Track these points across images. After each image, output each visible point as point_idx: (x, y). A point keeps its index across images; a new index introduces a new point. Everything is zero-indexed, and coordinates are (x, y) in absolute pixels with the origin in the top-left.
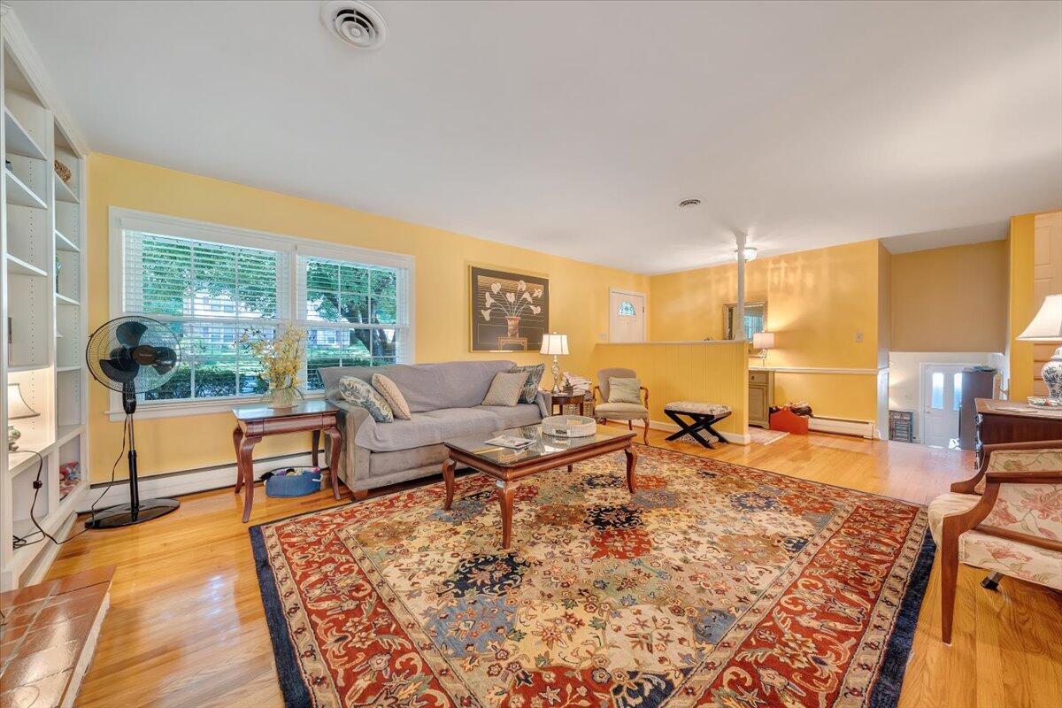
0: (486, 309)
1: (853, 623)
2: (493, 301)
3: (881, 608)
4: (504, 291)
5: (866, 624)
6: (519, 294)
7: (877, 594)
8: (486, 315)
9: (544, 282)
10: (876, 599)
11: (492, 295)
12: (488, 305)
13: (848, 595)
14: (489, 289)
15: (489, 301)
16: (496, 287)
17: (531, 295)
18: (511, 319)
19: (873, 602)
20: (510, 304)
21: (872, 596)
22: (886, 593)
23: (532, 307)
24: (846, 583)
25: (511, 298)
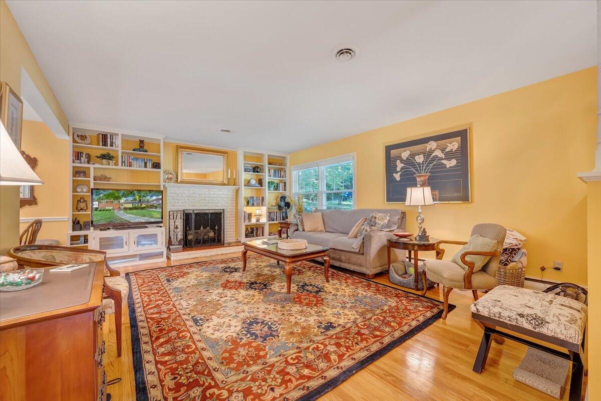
0: (397, 172)
1: (148, 309)
2: (403, 165)
3: (143, 318)
4: (413, 155)
5: (144, 311)
6: (428, 154)
7: (148, 322)
8: (397, 177)
9: (462, 134)
10: (147, 319)
11: (402, 161)
12: (398, 169)
13: (157, 315)
14: (399, 158)
15: (400, 165)
16: (405, 154)
17: (443, 150)
18: (419, 177)
19: (147, 318)
20: (419, 164)
21: (149, 320)
22: (145, 324)
23: (444, 162)
24: (161, 318)
25: (420, 159)
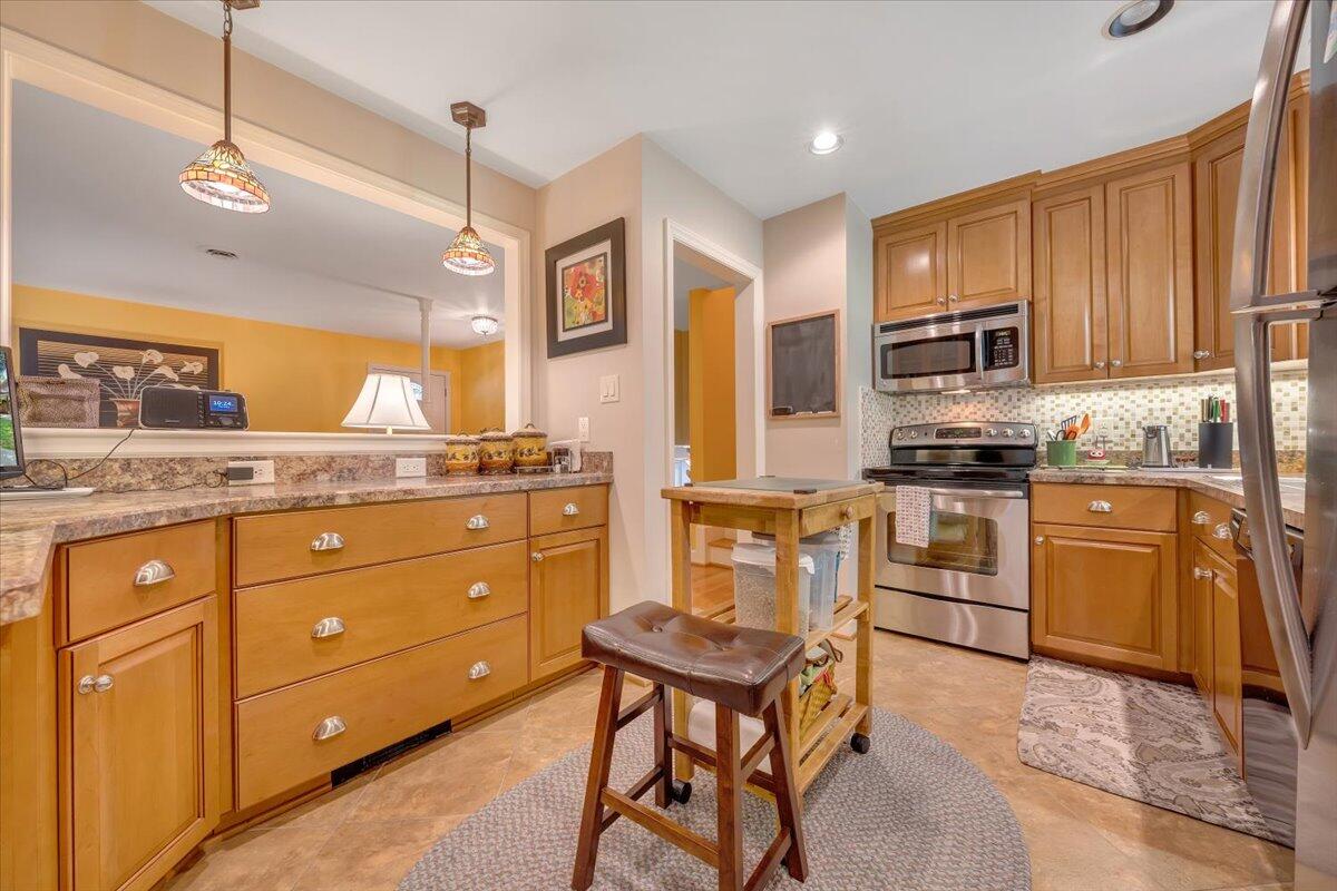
4: (106, 364)
9: (211, 356)
14: (68, 360)
16: (86, 358)
17: (176, 369)
18: (123, 403)
20: (123, 381)
25: (125, 373)
